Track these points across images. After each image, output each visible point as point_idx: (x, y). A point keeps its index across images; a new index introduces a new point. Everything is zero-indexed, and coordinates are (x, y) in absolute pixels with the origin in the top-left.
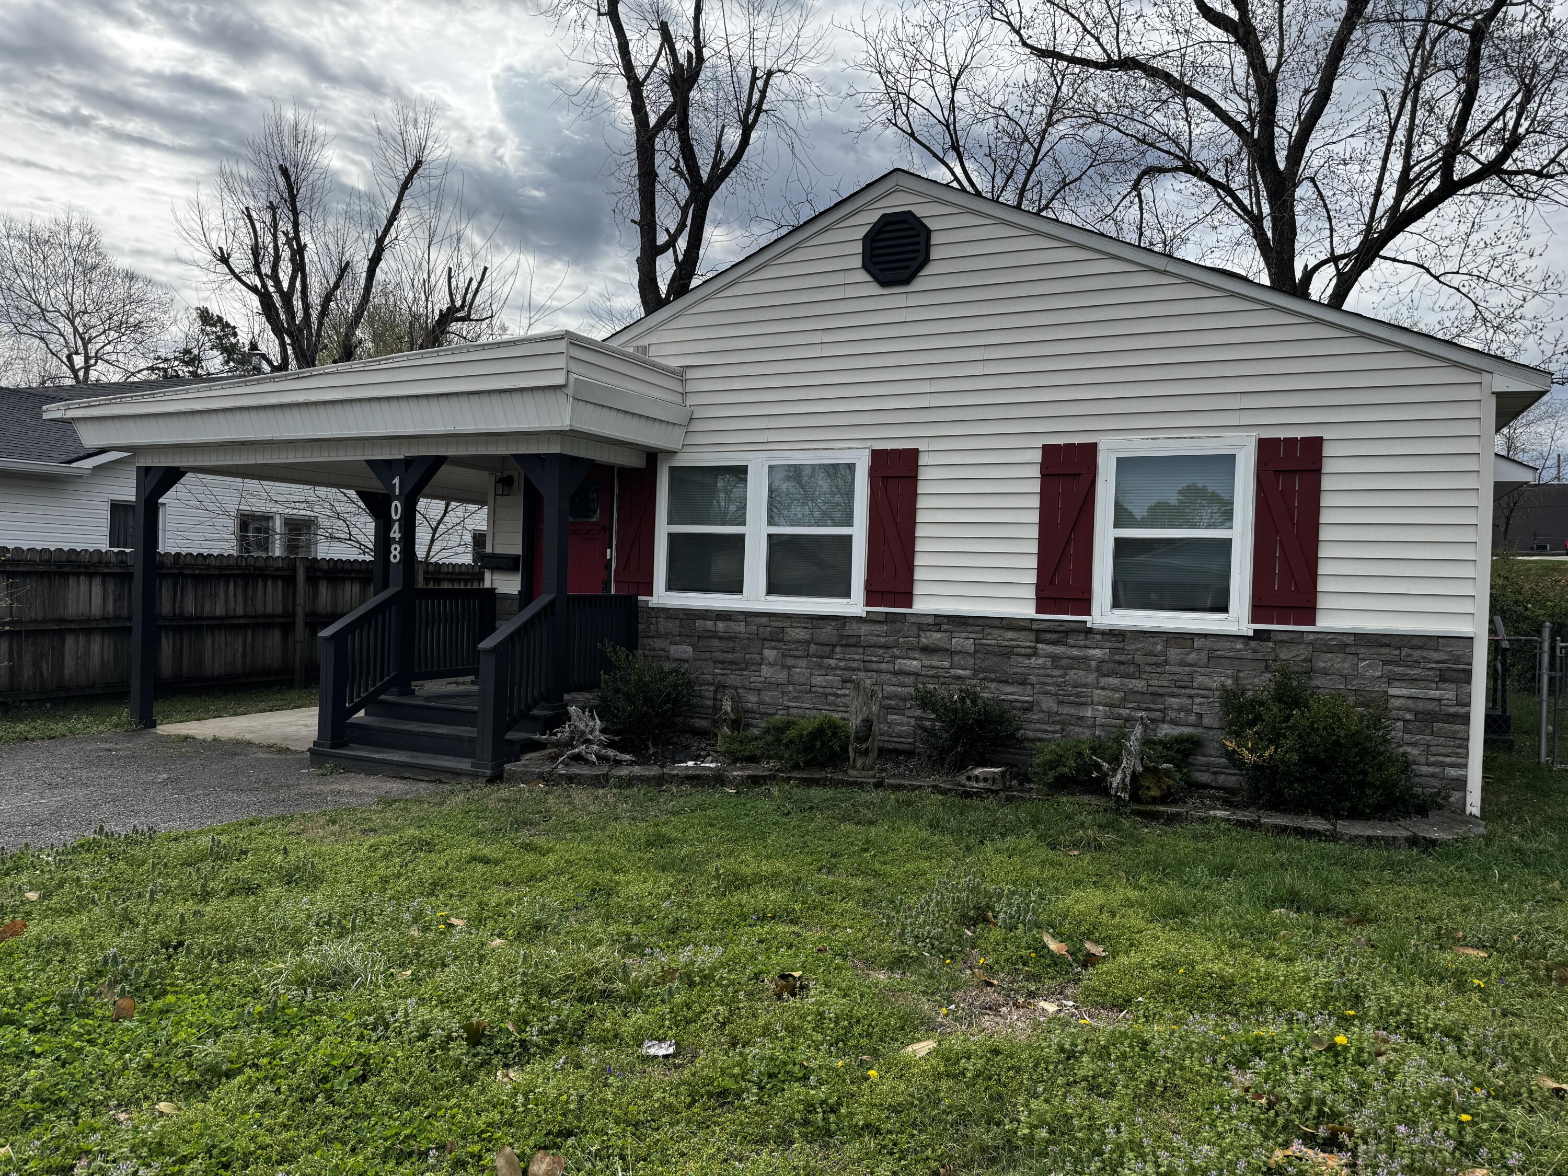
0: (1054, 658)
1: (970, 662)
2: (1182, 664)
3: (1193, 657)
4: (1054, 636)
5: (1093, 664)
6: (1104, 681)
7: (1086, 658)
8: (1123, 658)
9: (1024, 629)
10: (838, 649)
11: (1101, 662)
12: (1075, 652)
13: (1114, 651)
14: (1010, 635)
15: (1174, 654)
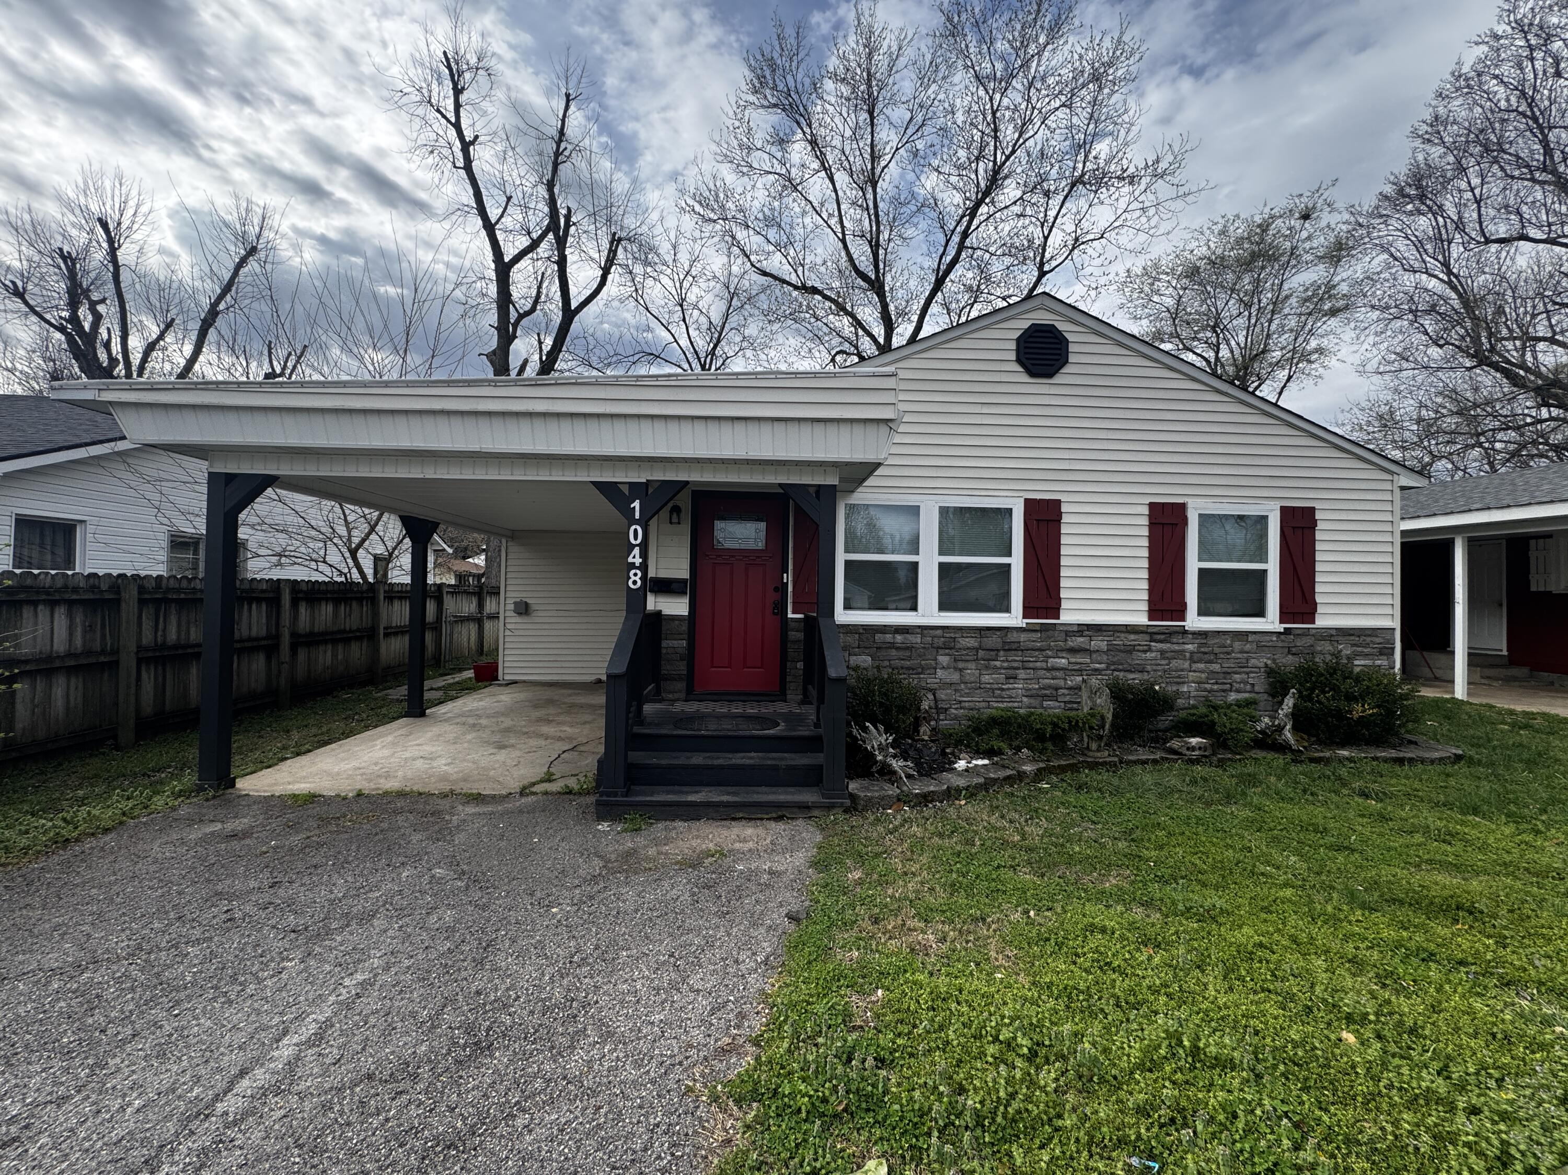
0: (1162, 652)
1: (1105, 657)
2: (1242, 652)
3: (1248, 647)
4: (1162, 637)
5: (1188, 655)
6: (1195, 666)
7: (1184, 651)
8: (1206, 650)
9: (1142, 632)
10: (1002, 653)
11: (1192, 653)
12: (1176, 647)
13: (1201, 645)
14: (1132, 637)
15: (1237, 645)
